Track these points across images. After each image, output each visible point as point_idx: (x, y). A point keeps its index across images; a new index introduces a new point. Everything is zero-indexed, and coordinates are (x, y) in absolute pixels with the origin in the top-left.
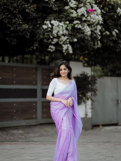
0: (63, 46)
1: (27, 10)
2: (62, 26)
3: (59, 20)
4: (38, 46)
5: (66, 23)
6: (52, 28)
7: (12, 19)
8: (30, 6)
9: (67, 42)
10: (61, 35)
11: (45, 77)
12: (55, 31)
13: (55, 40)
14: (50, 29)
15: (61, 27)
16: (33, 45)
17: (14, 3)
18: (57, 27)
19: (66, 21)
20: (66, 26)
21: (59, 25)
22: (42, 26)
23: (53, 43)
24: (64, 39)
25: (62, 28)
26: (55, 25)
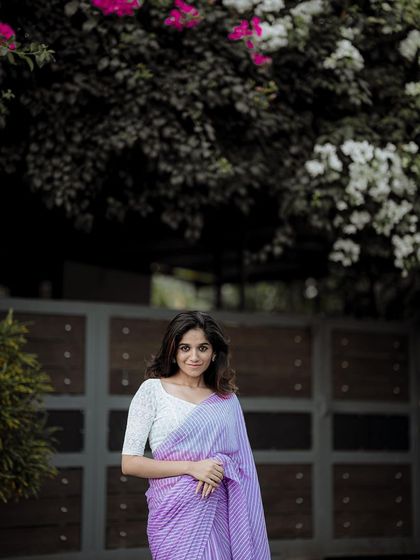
0: (396, 240)
1: (241, 106)
2: (390, 162)
3: (376, 136)
4: (290, 243)
5: (406, 148)
6: (345, 172)
7: (179, 142)
8: (253, 89)
9: (409, 224)
10: (384, 198)
11: (345, 365)
12: (357, 180)
13: (360, 219)
14: (335, 176)
15: (384, 168)
16: (270, 240)
17: (190, 80)
18: (367, 166)
19: (407, 141)
20: (406, 161)
21: (374, 158)
22: (303, 164)
23: (350, 229)
24: (395, 212)
25: (389, 169)
26: (359, 159)
